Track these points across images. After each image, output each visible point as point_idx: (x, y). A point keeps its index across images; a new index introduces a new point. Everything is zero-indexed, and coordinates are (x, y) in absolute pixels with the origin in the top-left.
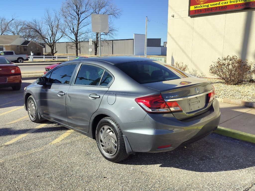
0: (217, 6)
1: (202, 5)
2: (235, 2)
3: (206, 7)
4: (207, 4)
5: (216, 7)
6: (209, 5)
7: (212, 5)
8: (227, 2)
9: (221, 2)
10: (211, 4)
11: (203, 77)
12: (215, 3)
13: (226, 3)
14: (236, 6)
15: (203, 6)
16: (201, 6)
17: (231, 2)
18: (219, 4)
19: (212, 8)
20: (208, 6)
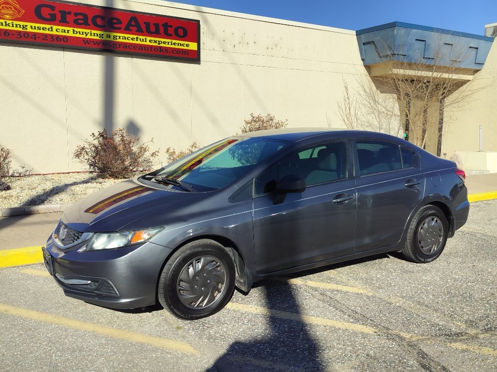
0: (47, 32)
1: (8, 22)
2: (83, 34)
3: (21, 29)
4: (22, 23)
5: (46, 35)
6: (26, 26)
7: (35, 28)
8: (68, 31)
9: (55, 27)
10: (33, 25)
11: (28, 173)
12: (42, 26)
13: (66, 31)
14: (86, 42)
15: (11, 25)
16: (6, 22)
17: (75, 32)
18: (50, 29)
19: (35, 34)
20: (24, 27)
